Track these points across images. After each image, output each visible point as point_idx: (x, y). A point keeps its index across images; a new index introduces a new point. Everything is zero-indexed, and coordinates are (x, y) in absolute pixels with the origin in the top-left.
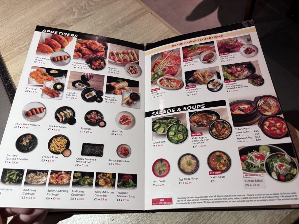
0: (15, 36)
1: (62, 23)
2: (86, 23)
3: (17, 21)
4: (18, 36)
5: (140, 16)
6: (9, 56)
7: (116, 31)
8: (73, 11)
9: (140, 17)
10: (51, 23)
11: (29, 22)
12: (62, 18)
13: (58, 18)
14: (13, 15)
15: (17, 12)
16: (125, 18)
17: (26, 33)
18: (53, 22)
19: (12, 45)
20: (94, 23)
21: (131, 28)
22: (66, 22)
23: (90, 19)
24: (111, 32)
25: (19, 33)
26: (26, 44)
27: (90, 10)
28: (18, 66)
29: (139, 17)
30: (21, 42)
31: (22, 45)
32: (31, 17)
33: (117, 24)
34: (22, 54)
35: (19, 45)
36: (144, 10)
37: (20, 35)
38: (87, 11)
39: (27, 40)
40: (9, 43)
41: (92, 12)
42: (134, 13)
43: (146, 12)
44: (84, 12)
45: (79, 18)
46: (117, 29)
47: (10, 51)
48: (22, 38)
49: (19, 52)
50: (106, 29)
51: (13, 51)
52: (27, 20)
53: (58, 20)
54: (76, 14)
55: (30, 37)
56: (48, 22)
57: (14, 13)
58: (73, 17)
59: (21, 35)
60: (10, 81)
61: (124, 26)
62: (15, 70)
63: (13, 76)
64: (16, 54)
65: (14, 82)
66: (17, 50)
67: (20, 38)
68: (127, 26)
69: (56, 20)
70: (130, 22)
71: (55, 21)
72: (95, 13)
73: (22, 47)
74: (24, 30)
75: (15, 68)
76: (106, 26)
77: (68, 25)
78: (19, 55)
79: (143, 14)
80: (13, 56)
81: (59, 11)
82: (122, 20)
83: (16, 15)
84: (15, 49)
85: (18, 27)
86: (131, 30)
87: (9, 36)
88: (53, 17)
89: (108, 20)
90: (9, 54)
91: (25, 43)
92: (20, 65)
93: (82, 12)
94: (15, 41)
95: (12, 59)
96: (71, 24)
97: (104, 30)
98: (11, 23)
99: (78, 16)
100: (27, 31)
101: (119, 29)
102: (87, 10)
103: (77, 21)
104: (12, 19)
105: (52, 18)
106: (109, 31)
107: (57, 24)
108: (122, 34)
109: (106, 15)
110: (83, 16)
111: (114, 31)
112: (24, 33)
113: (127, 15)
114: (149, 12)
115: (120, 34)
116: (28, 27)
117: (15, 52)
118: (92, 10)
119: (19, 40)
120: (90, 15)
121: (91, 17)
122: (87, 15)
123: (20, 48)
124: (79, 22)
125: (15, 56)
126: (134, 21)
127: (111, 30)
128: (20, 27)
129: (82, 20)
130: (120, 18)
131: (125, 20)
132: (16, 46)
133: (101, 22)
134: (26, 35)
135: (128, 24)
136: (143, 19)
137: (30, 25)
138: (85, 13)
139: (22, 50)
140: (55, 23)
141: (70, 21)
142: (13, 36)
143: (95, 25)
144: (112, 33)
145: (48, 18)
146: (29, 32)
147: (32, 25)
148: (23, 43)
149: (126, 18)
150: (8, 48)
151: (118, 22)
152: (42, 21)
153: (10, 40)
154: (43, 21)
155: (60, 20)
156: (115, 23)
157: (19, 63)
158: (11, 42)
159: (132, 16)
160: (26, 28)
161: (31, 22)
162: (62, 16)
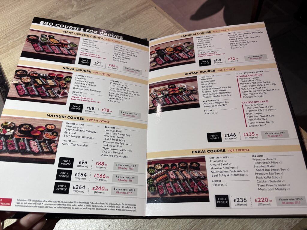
0: (9, 28)
1: (60, 16)
2: (85, 16)
3: (12, 12)
4: (13, 29)
5: (143, 10)
6: (2, 49)
7: (117, 25)
8: (72, 3)
9: (143, 12)
10: (48, 15)
11: (25, 14)
12: (60, 11)
13: (56, 10)
14: (7, 6)
15: (12, 3)
16: (127, 12)
17: (21, 25)
18: (50, 14)
19: (6, 38)
20: (94, 16)
21: (133, 23)
22: (64, 15)
23: (90, 12)
24: (111, 26)
25: (14, 26)
26: (21, 37)
27: (90, 3)
28: (12, 60)
29: (141, 11)
30: (16, 35)
31: (16, 38)
32: (27, 9)
33: (118, 18)
34: (17, 47)
35: (13, 39)
36: (147, 4)
37: (14, 28)
38: (87, 4)
39: (22, 33)
40: (3, 35)
41: (92, 5)
42: (137, 6)
43: (150, 6)
44: (83, 4)
45: (78, 11)
46: (119, 23)
47: (3, 44)
48: (17, 31)
49: (13, 45)
50: (107, 23)
51: (6, 44)
52: (22, 12)
53: (56, 12)
54: (75, 6)
55: (25, 30)
56: (44, 15)
57: (9, 4)
58: (72, 9)
59: (16, 27)
60: (3, 76)
61: (125, 21)
62: (8, 64)
63: (6, 70)
64: (11, 47)
65: (7, 77)
66: (11, 43)
67: (15, 30)
68: (129, 20)
69: (54, 13)
70: (132, 16)
71: (52, 14)
72: (95, 6)
73: (16, 41)
74: (19, 22)
75: (8, 63)
76: (107, 20)
77: (66, 18)
78: (12, 48)
79: (146, 8)
80: (6, 50)
81: (57, 3)
82: (123, 14)
83: (11, 7)
84: (9, 42)
85: (12, 19)
86: (133, 25)
87: (3, 28)
88: (50, 9)
89: (108, 13)
90: (2, 48)
91: (19, 36)
92: (13, 60)
93: (82, 5)
94: (9, 34)
95: (6, 53)
96: (70, 17)
97: (105, 24)
98: (5, 14)
99: (76, 9)
100: (22, 23)
101: (120, 23)
102: (87, 2)
103: (76, 14)
104: (7, 10)
105: (49, 11)
106: (110, 26)
107: (54, 16)
108: (124, 29)
109: (107, 8)
110: (82, 9)
111: (115, 25)
112: (19, 25)
113: (129, 9)
114: (152, 6)
115: (122, 29)
116: (24, 19)
117: (9, 45)
118: (92, 3)
119: (13, 33)
120: (90, 8)
121: (90, 10)
122: (87, 7)
123: (14, 42)
124: (78, 15)
125: (9, 50)
126: (137, 15)
127: (112, 25)
128: (15, 19)
129: (81, 13)
130: (121, 12)
131: (126, 14)
132: (10, 39)
133: (101, 15)
134: (22, 28)
135: (130, 18)
136: (146, 14)
137: (25, 17)
138: (84, 6)
139: (16, 43)
140: (52, 16)
141: (68, 14)
142: (7, 29)
143: (95, 18)
144: (113, 27)
145: (44, 10)
146: (25, 25)
147: (27, 17)
148: (18, 35)
149: (129, 12)
150: (2, 41)
151: (119, 16)
152: (38, 14)
153: (3, 32)
154: (40, 14)
155: (58, 12)
156: (116, 17)
157: (12, 57)
158: (5, 34)
159: (135, 10)
160: (21, 21)
161: (27, 14)
162: (60, 8)
